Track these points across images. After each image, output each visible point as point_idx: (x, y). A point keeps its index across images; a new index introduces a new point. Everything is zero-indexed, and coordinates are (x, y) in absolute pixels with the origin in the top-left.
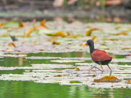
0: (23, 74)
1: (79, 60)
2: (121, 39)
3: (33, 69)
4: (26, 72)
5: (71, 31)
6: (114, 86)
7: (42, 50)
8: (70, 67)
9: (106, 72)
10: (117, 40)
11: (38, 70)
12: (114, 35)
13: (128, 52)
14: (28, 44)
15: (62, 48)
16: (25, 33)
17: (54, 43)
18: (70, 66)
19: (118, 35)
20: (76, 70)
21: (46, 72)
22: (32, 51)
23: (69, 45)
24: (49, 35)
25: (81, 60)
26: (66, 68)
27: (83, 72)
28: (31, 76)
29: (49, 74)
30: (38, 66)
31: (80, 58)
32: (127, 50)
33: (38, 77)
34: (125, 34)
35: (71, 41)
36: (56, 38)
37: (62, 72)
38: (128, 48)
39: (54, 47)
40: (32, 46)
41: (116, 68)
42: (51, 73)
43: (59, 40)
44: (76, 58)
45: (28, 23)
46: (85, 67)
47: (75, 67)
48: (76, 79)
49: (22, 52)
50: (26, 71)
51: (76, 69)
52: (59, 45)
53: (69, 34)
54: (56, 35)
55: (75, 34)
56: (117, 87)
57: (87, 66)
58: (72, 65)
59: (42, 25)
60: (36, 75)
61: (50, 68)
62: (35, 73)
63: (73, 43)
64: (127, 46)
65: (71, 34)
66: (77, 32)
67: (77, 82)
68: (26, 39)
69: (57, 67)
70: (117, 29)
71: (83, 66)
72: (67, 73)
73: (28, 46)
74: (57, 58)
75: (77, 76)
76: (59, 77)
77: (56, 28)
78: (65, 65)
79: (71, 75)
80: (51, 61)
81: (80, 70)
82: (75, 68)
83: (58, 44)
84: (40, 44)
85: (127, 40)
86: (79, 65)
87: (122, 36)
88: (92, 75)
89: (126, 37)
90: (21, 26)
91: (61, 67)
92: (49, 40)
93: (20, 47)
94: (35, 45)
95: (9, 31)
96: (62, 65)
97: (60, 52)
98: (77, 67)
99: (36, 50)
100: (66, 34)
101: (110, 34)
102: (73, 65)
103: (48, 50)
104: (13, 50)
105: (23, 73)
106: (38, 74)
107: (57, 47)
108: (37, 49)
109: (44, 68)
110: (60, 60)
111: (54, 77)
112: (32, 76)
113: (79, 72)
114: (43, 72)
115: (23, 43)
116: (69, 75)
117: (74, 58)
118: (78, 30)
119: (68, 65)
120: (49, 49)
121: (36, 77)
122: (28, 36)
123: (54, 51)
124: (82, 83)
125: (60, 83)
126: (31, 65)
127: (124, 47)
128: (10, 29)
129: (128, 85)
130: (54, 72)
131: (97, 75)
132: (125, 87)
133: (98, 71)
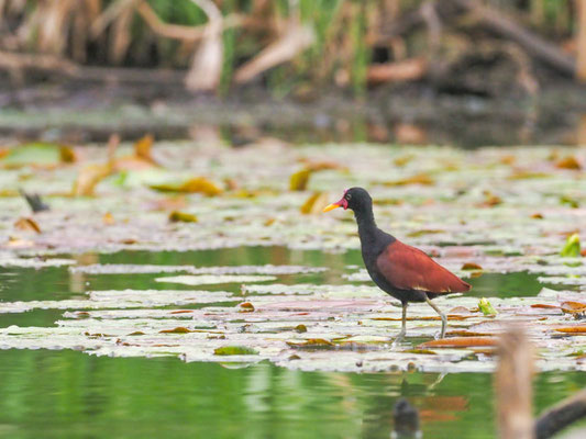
0: (57, 326)
1: (256, 274)
2: (409, 198)
3: (91, 310)
4: (65, 319)
5: (240, 176)
6: (365, 362)
7: (130, 242)
8: (221, 301)
9: (346, 313)
10: (395, 203)
11: (111, 312)
12: (388, 185)
13: (430, 244)
14: (84, 222)
15: (203, 233)
16: (76, 185)
17: (175, 218)
18: (222, 296)
19: (400, 184)
20: (243, 309)
21: (137, 318)
23: (228, 224)
24: (162, 189)
25: (265, 275)
26: (206, 302)
27: (266, 315)
28: (84, 331)
29: (145, 325)
30: (110, 296)
31: (260, 269)
32: (426, 239)
33: (105, 335)
34: (425, 180)
35: (235, 207)
36: (182, 198)
37: (191, 318)
38: (430, 232)
39: (176, 230)
40: (96, 229)
41: (381, 301)
42: (152, 323)
43: (195, 206)
44: (245, 268)
45: (92, 149)
46: (273, 298)
47: (239, 299)
48: (236, 340)
49: (61, 250)
50: (67, 314)
51: (243, 306)
52: (192, 225)
53: (230, 186)
54: (186, 190)
55: (254, 183)
56: (374, 369)
57: (282, 294)
58: (229, 291)
59: (143, 156)
60: (100, 328)
61: (151, 302)
62: (97, 322)
63: (241, 217)
64: (427, 222)
65: (239, 184)
66: (261, 178)
67: (241, 351)
68: (81, 205)
69: (174, 301)
70: (400, 164)
71: (269, 294)
72: (207, 320)
73: (85, 228)
74: (180, 268)
75: (243, 330)
76: (178, 335)
77: (188, 166)
78: (206, 293)
79: (220, 328)
80: (159, 280)
81: (256, 308)
82: (240, 302)
83: (188, 220)
84: (125, 222)
85: (431, 202)
86: (255, 294)
87: (414, 190)
88: (296, 324)
89: (428, 192)
90: (68, 159)
91: (191, 301)
92: (159, 208)
93: (57, 234)
94: (108, 225)
95: (24, 178)
96: (193, 294)
97: (193, 247)
98: (247, 298)
99: (110, 241)
100: (219, 185)
101: (374, 183)
102: (231, 294)
103: (150, 243)
104: (30, 244)
105: (56, 323)
106: (108, 326)
107: (184, 229)
108: (115, 237)
109: (130, 305)
110: (191, 274)
111: (163, 336)
112: (87, 334)
113: (249, 317)
114: (127, 318)
115: (67, 219)
116: (215, 328)
117: (237, 269)
118: (265, 172)
119: (216, 293)
120: (156, 237)
121: (100, 335)
122: (89, 193)
123: (172, 244)
124: (258, 353)
125: (184, 355)
126: (88, 293)
127: (418, 227)
128: (26, 171)
129: (414, 359)
130: (164, 318)
131: (310, 327)
132: (404, 366)
133: (316, 310)
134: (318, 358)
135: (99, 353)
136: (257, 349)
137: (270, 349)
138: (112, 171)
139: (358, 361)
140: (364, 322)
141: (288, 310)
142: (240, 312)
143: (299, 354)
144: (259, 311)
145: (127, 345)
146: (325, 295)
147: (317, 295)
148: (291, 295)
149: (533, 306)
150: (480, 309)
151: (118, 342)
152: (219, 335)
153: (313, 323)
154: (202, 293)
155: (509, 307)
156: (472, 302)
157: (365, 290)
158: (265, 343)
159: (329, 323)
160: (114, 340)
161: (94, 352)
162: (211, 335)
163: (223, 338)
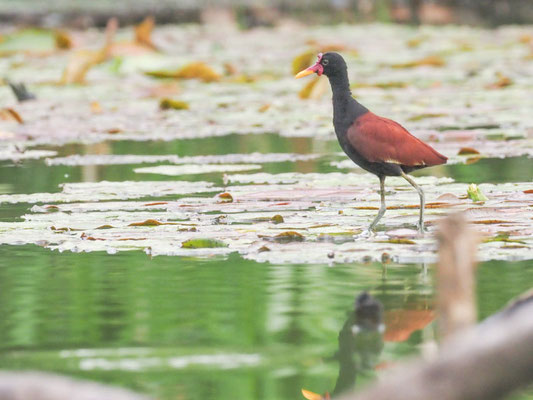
0: (23, 220)
1: (241, 163)
3: (62, 203)
4: (33, 213)
5: (243, 61)
6: (337, 254)
7: (114, 132)
8: (200, 191)
10: (400, 86)
11: (81, 205)
12: (396, 67)
13: (430, 129)
15: (193, 120)
16: (65, 72)
17: (166, 106)
18: (202, 187)
19: (409, 66)
20: (221, 200)
21: (109, 210)
22: (78, 138)
23: (222, 110)
24: (158, 75)
27: (244, 206)
29: (116, 218)
30: (85, 188)
31: (245, 158)
32: (427, 123)
33: (72, 230)
34: (436, 62)
35: (230, 93)
37: (165, 210)
38: (432, 116)
39: (165, 118)
40: (81, 119)
44: (231, 157)
46: (254, 188)
48: (207, 231)
50: (35, 208)
51: (222, 197)
52: (183, 113)
53: (229, 71)
54: (182, 76)
55: (256, 67)
56: (346, 260)
57: (266, 183)
58: (210, 182)
59: (143, 42)
60: (67, 222)
61: (125, 194)
63: (235, 104)
64: (429, 105)
66: (265, 62)
67: (210, 244)
69: (150, 193)
70: (412, 45)
71: (252, 183)
72: (182, 212)
74: (162, 158)
75: (217, 222)
76: (148, 228)
77: (190, 50)
78: (186, 183)
79: (194, 220)
82: (219, 192)
84: (113, 111)
89: (437, 74)
90: (64, 45)
91: (168, 193)
92: (152, 95)
93: (40, 124)
94: (95, 113)
95: (15, 66)
97: (180, 136)
98: (227, 189)
99: (94, 131)
101: (382, 66)
102: (212, 184)
103: (136, 132)
105: (23, 217)
107: (174, 116)
108: (99, 127)
109: (103, 198)
110: (173, 164)
111: (132, 229)
112: (53, 228)
114: (98, 211)
115: (53, 108)
116: (188, 220)
117: (222, 159)
118: (269, 56)
119: (196, 184)
120: (143, 126)
121: (66, 229)
122: (80, 80)
125: (150, 248)
126: (60, 185)
128: (19, 59)
129: (389, 249)
130: (137, 210)
131: (288, 217)
132: (377, 257)
133: (298, 200)
134: (289, 250)
135: (61, 248)
136: (226, 241)
137: (242, 241)
138: (105, 58)
139: (330, 252)
140: (345, 211)
141: (268, 200)
142: (218, 203)
143: (269, 246)
144: (238, 201)
145: (92, 239)
146: (309, 183)
147: (302, 184)
148: (273, 185)
149: (526, 192)
150: (469, 196)
151: (83, 236)
152: (189, 228)
153: (292, 213)
154: (180, 183)
155: (500, 193)
156: (462, 189)
157: (352, 178)
158: (234, 234)
159: (308, 214)
160: (80, 233)
161: (56, 247)
162: (181, 227)
163: (194, 230)
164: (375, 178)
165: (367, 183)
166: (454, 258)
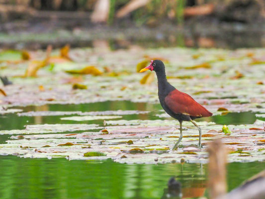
0: (7, 143)
2: (197, 75)
3: (25, 134)
4: (11, 139)
5: (113, 66)
6: (159, 159)
7: (51, 100)
8: (92, 129)
9: (155, 134)
10: (189, 77)
11: (35, 136)
12: (187, 68)
13: (203, 98)
14: (29, 90)
15: (89, 94)
16: (27, 71)
17: (76, 87)
18: (93, 127)
19: (194, 68)
20: (103, 133)
21: (48, 138)
22: (33, 103)
23: (103, 89)
24: (72, 73)
25: (117, 115)
26: (84, 130)
27: (114, 136)
28: (20, 145)
29: (52, 142)
30: (36, 128)
31: (115, 113)
32: (202, 96)
33: (30, 148)
34: (206, 66)
36: (80, 77)
37: (75, 138)
38: (205, 92)
39: (75, 93)
40: (35, 94)
41: (173, 128)
42: (55, 140)
44: (108, 112)
45: (40, 52)
46: (119, 127)
47: (102, 128)
48: (96, 148)
49: (15, 105)
50: (13, 137)
51: (103, 131)
52: (84, 91)
53: (106, 70)
54: (83, 73)
55: (119, 68)
56: (164, 162)
57: (124, 125)
59: (64, 56)
60: (28, 144)
61: (56, 130)
62: (27, 140)
63: (109, 86)
64: (204, 87)
65: (111, 69)
66: (123, 66)
67: (98, 154)
68: (29, 81)
69: (68, 129)
70: (195, 58)
71: (118, 125)
72: (84, 139)
73: (29, 93)
74: (74, 113)
75: (101, 144)
76: (67, 147)
77: (87, 60)
78: (86, 125)
79: (89, 143)
80: (62, 119)
81: (109, 132)
83: (82, 88)
84: (50, 90)
85: (207, 77)
86: (110, 125)
87: (201, 71)
88: (128, 140)
89: (207, 72)
90: (26, 58)
91: (77, 129)
92: (69, 82)
93: (14, 96)
94: (41, 91)
95: (3, 68)
96: (78, 125)
97: (82, 102)
98: (106, 128)
99: (41, 100)
100: (101, 70)
101: (181, 68)
102: (98, 125)
103: (61, 100)
104: (1, 102)
105: (6, 141)
106: (33, 143)
107: (80, 93)
108: (44, 98)
109: (45, 132)
110: (79, 116)
111: (60, 147)
112: (21, 147)
113: (105, 137)
114: (43, 138)
115: (21, 88)
116: (87, 142)
117: (103, 113)
118: (126, 63)
119: (90, 125)
120: (65, 97)
121: (28, 147)
122: (34, 75)
123: (72, 101)
124: (106, 155)
125: (68, 156)
126: (25, 126)
127: (199, 89)
128: (4, 65)
129: (185, 157)
130: (62, 138)
131: (135, 141)
132: (179, 160)
133: (140, 133)
134: (136, 157)
135: (25, 156)
136: (106, 153)
137: (113, 153)
138: (46, 64)
139: (156, 158)
140: (163, 138)
141: (126, 133)
142: (101, 134)
143: (126, 156)
144: (111, 134)
145: (40, 152)
146: (146, 125)
147: (142, 125)
148: (128, 126)
149: (250, 129)
150: (223, 131)
151: (36, 151)
152: (87, 146)
153: (137, 139)
154: (83, 125)
155: (238, 130)
156: (220, 127)
157: (166, 122)
158: (109, 149)
159: (145, 140)
160: (34, 149)
161: (23, 156)
162: (83, 146)
163: (89, 148)
164: (177, 122)
165: (173, 124)
166: (216, 161)
